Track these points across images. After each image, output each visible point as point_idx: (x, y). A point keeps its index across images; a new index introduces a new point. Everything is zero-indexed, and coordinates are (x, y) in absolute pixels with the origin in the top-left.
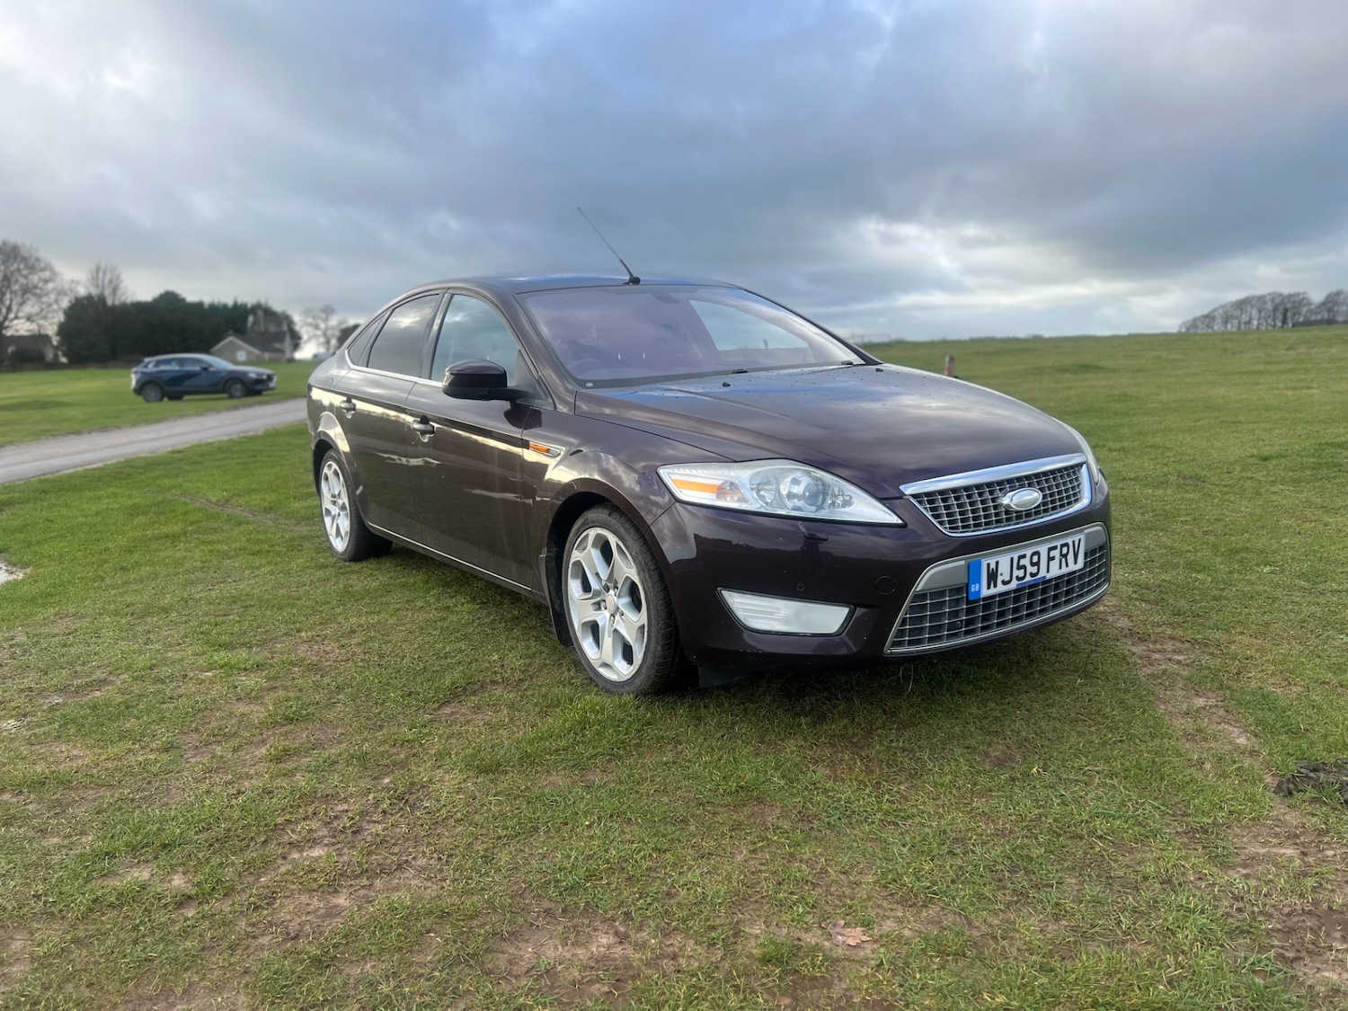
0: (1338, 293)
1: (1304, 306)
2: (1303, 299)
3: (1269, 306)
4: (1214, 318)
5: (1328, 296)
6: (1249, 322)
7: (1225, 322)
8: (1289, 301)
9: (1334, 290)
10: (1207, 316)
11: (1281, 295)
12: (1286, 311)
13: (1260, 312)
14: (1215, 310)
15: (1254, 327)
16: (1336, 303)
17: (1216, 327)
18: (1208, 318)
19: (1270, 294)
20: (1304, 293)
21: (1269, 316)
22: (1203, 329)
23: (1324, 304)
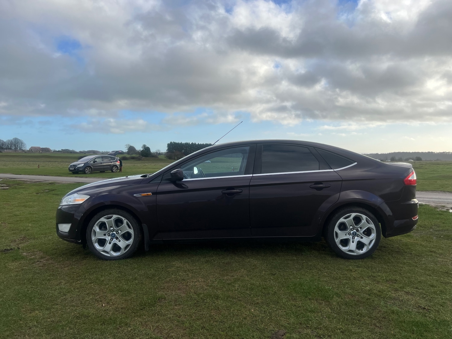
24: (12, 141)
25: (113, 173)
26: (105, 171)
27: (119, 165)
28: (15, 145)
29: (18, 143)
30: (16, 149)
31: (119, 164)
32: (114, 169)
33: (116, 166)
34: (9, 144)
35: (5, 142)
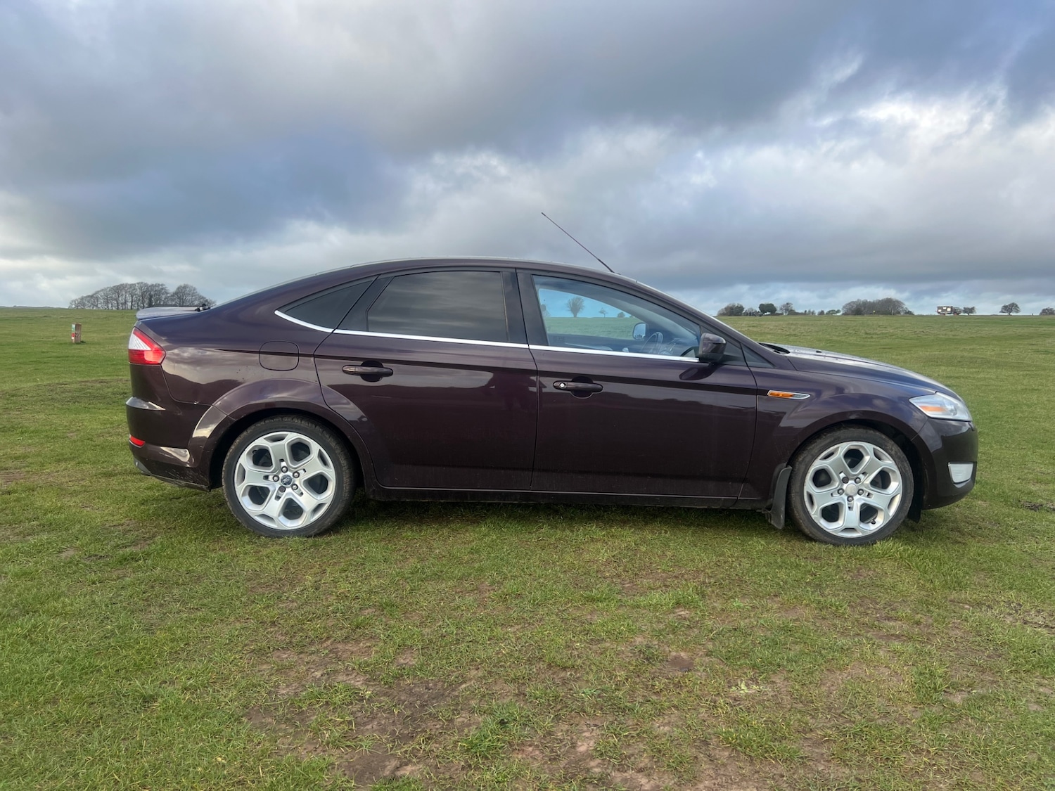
0: (185, 287)
1: (163, 294)
2: (162, 289)
3: (138, 292)
4: (97, 299)
5: (178, 288)
6: (125, 303)
7: (107, 303)
8: (152, 290)
9: (182, 284)
10: (92, 296)
11: (146, 285)
12: (151, 297)
13: (132, 297)
14: (98, 292)
15: (129, 308)
16: (184, 294)
17: (99, 306)
18: (93, 298)
19: (138, 284)
20: (162, 285)
21: (139, 300)
22: (90, 307)
23: (176, 293)
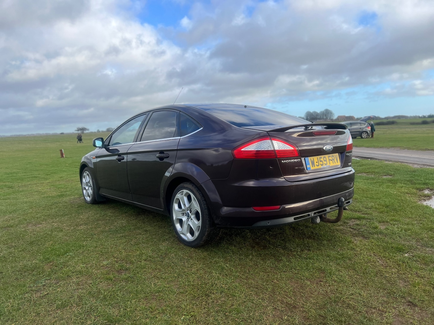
24: (323, 112)
25: (362, 139)
26: (357, 138)
27: (369, 131)
28: (326, 115)
29: (328, 113)
30: (327, 118)
31: (370, 129)
32: (364, 135)
33: (367, 132)
34: (321, 115)
35: (318, 114)
